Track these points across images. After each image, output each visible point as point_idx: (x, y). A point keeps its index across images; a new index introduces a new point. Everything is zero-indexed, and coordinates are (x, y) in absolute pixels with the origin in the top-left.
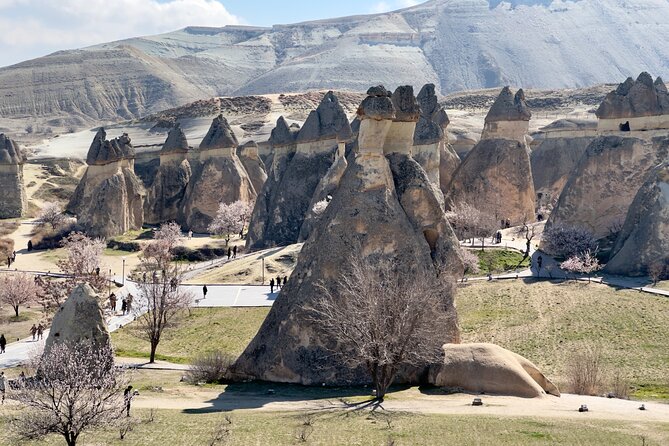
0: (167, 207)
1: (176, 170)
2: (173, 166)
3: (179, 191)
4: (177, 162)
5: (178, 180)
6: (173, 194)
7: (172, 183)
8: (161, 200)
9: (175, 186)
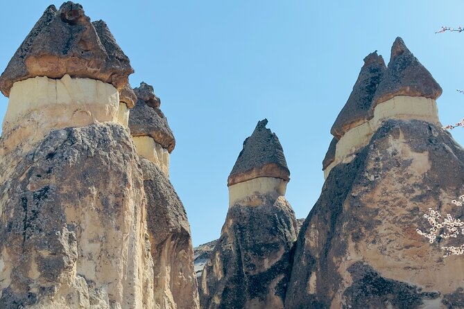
0: (253, 296)
1: (269, 211)
2: (260, 204)
3: (280, 255)
4: (267, 196)
5: (274, 231)
6: (267, 264)
7: (261, 238)
8: (238, 279)
9: (267, 246)
